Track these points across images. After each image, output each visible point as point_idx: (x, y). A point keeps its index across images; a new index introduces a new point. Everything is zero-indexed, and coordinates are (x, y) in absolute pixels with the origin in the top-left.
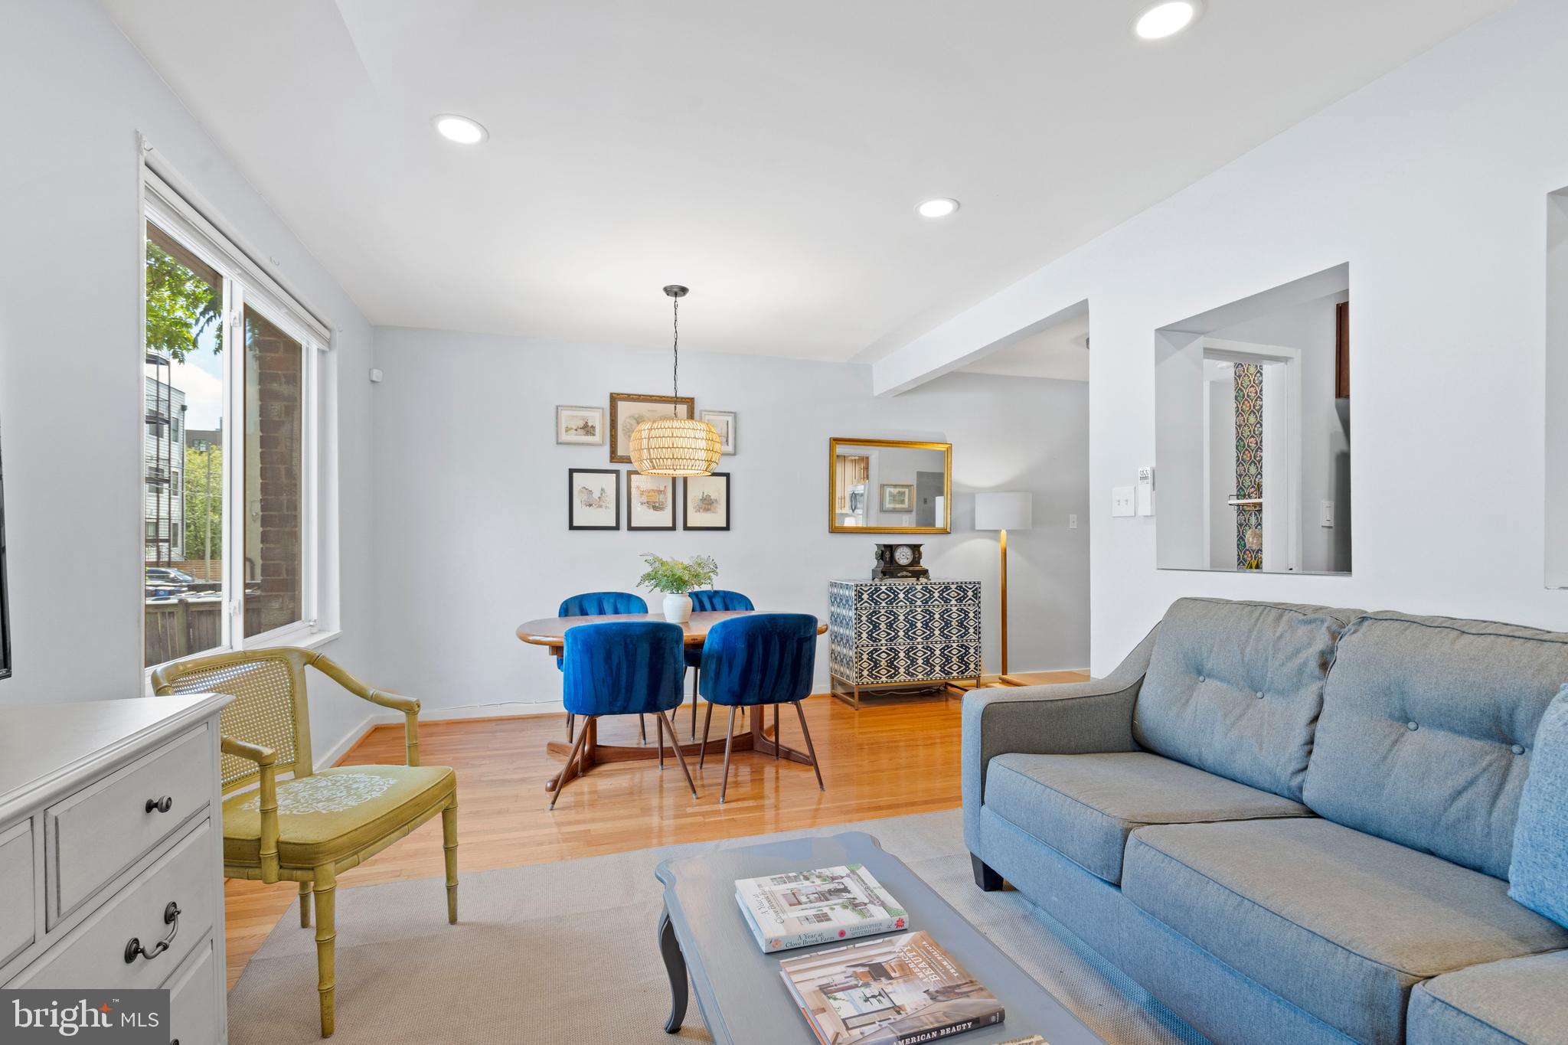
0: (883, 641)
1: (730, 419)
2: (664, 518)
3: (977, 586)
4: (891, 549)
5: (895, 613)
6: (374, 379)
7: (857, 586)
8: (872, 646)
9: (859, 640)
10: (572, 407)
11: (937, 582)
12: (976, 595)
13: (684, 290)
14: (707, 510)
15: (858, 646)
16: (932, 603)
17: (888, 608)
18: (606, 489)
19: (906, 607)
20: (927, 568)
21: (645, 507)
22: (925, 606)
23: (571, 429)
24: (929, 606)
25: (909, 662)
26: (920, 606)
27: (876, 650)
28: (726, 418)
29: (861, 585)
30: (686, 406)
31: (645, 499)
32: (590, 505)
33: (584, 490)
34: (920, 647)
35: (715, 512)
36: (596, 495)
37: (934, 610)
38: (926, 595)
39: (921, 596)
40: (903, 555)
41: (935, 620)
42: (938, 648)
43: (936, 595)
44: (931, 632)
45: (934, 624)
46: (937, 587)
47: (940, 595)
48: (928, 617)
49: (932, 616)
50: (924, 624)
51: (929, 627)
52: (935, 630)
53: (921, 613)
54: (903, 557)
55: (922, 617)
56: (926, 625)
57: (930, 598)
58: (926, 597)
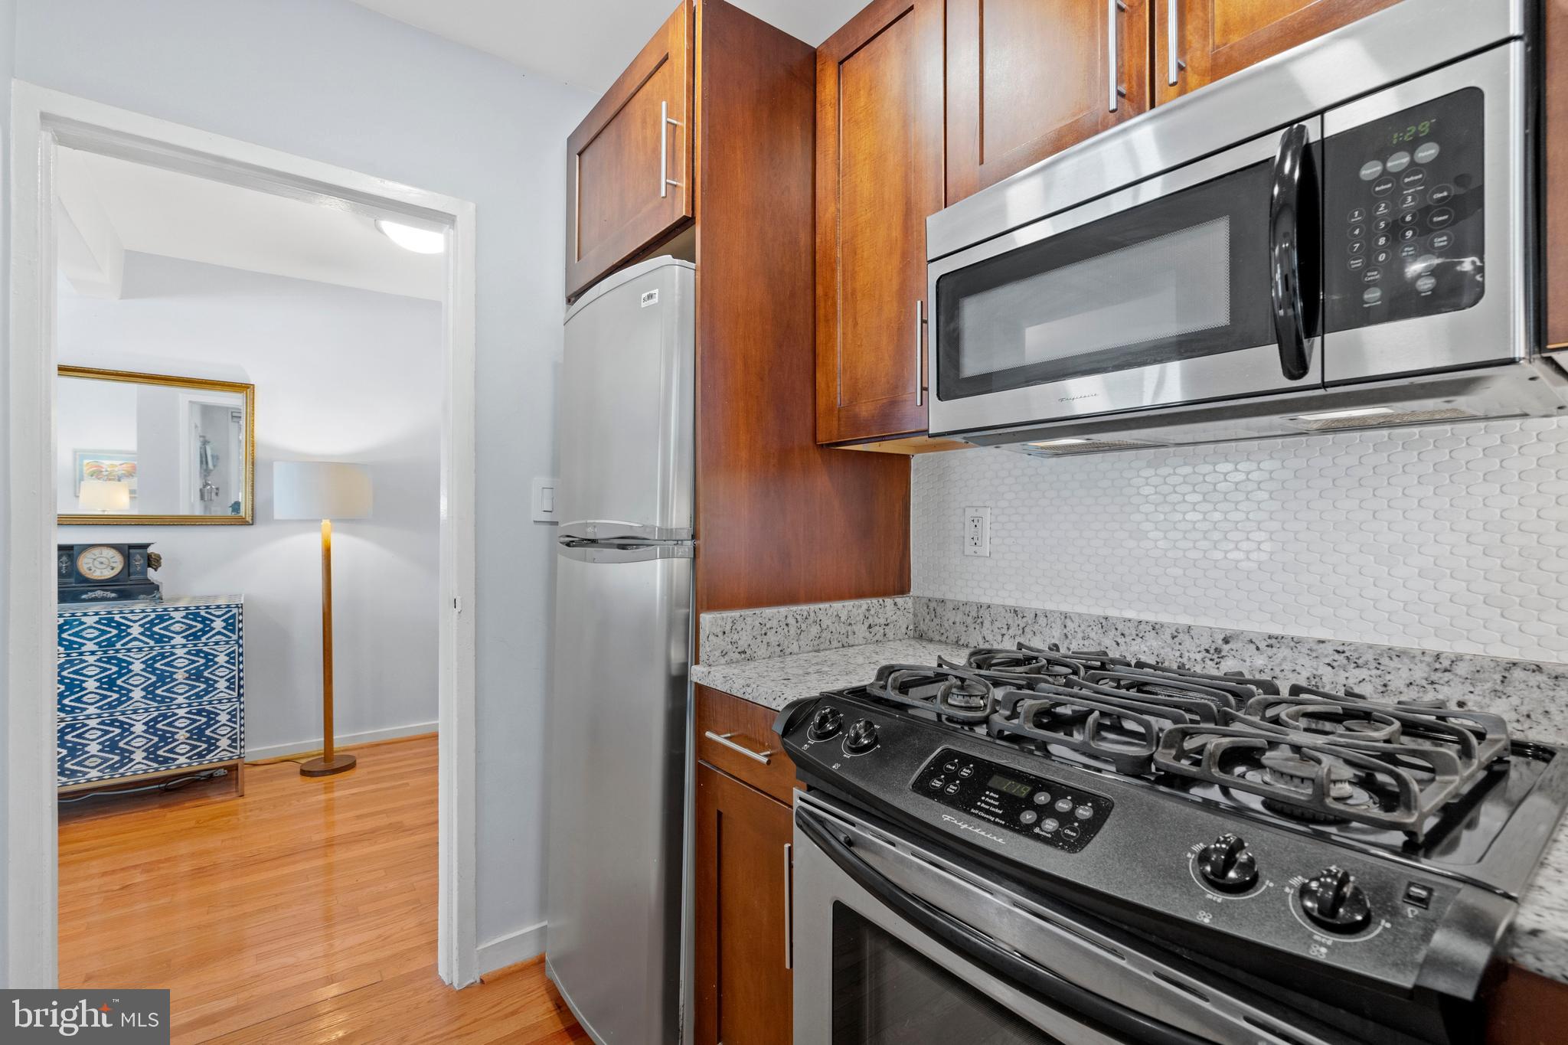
3: (235, 611)
4: (71, 552)
12: (231, 625)
16: (122, 645)
20: (162, 582)
22: (105, 652)
24: (117, 651)
26: (93, 653)
37: (129, 656)
38: (110, 632)
39: (97, 633)
40: (102, 563)
41: (131, 674)
42: (139, 721)
43: (136, 630)
44: (122, 695)
45: (130, 681)
46: (137, 618)
47: (147, 629)
48: (115, 669)
49: (124, 667)
50: (104, 683)
51: (118, 686)
52: (131, 691)
53: (97, 663)
54: (101, 566)
55: (98, 670)
56: (110, 683)
57: (119, 637)
58: (108, 636)
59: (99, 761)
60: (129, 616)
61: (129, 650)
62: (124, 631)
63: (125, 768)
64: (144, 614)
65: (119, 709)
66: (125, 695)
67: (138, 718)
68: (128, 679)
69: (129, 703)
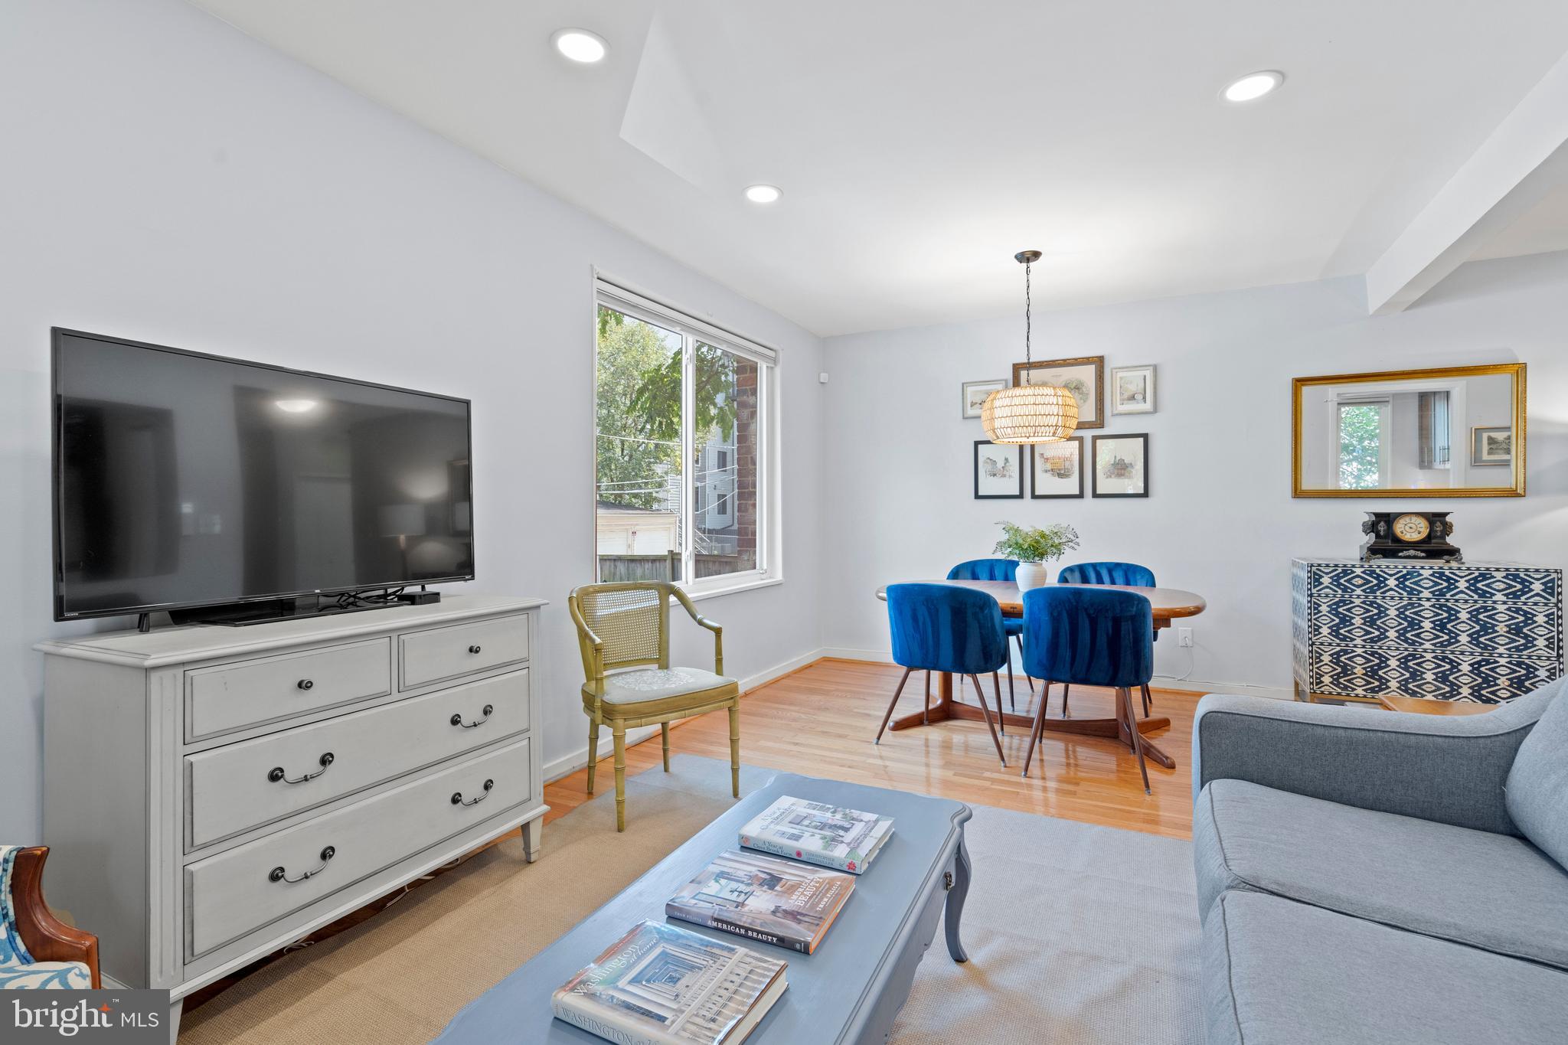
0: (1358, 641)
1: (1149, 373)
2: (1071, 486)
3: (1553, 575)
4: (1388, 519)
5: (1380, 606)
6: (822, 381)
7: (1312, 566)
8: (1338, 645)
9: (1315, 635)
10: (976, 382)
11: (1473, 566)
12: (1550, 588)
13: (1036, 255)
14: (1120, 475)
15: (1313, 644)
16: (1451, 596)
17: (1367, 597)
18: (1009, 459)
19: (1401, 598)
20: (1459, 547)
21: (1049, 475)
22: (1438, 600)
23: (976, 403)
24: (1447, 600)
25: (1408, 675)
26: (1428, 600)
27: (1346, 652)
28: (1141, 373)
29: (1319, 565)
30: (1094, 366)
31: (1049, 466)
32: (995, 475)
33: (989, 461)
34: (1429, 656)
35: (1130, 477)
36: (1000, 464)
37: (1457, 606)
38: (1442, 584)
39: (1431, 584)
40: (1411, 528)
41: (1458, 621)
42: (1465, 661)
43: (1462, 585)
44: (1451, 638)
45: (1458, 627)
46: (1463, 574)
47: (1471, 585)
48: (1445, 615)
49: (1453, 615)
50: (1437, 625)
51: (1448, 629)
52: (1459, 635)
53: (1431, 608)
54: (1411, 530)
55: (1432, 614)
56: (1441, 626)
57: (1449, 589)
58: (1440, 587)
59: (1434, 688)
60: (1457, 572)
61: (1457, 601)
62: (1453, 584)
63: (1455, 699)
64: (1470, 572)
65: (1449, 648)
66: (1454, 638)
67: (1465, 659)
68: (1456, 625)
69: (1457, 645)
